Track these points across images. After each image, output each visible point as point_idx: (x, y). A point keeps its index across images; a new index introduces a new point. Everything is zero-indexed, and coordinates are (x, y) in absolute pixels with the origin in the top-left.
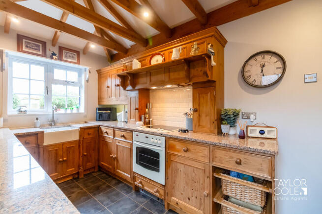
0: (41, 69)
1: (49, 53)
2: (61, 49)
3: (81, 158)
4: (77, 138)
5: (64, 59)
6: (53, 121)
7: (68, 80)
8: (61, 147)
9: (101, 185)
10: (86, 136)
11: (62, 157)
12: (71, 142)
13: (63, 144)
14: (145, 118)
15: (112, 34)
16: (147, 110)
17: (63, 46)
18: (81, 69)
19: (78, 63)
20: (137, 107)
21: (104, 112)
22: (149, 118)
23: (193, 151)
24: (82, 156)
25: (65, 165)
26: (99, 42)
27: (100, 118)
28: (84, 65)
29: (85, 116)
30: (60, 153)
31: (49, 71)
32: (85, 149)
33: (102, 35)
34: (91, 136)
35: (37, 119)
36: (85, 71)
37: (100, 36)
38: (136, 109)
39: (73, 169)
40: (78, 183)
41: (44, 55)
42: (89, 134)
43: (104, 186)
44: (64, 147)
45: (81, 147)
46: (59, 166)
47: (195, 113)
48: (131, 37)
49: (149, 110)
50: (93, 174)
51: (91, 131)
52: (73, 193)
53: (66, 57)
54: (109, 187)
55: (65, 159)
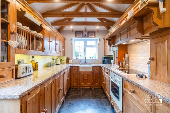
0: (83, 42)
1: (84, 35)
2: (88, 32)
3: (93, 80)
4: (91, 70)
5: (89, 36)
6: (86, 62)
7: (92, 45)
8: (85, 73)
9: (98, 95)
10: (95, 70)
11: (86, 77)
12: (89, 72)
13: (86, 72)
14: (122, 64)
15: (107, 18)
16: (124, 59)
17: (89, 31)
18: (96, 39)
19: (95, 37)
20: (117, 57)
21: (106, 59)
22: (125, 64)
23: (139, 94)
24: (93, 79)
25: (87, 81)
26: (100, 24)
27: (104, 62)
28: (97, 37)
29: (98, 61)
30: (85, 76)
31: (85, 42)
32: (94, 76)
33: (102, 21)
34: (97, 71)
35: (80, 61)
36: (98, 40)
37: (100, 21)
38: (117, 58)
39: (90, 84)
40: (91, 91)
41: (83, 37)
42: (97, 69)
43: (98, 97)
44: (86, 73)
45: (93, 75)
46: (85, 81)
47: (153, 62)
48: (113, 16)
49: (125, 59)
50: (98, 89)
51: (98, 68)
52: (86, 94)
53: (90, 35)
54: (100, 98)
55: (87, 78)
